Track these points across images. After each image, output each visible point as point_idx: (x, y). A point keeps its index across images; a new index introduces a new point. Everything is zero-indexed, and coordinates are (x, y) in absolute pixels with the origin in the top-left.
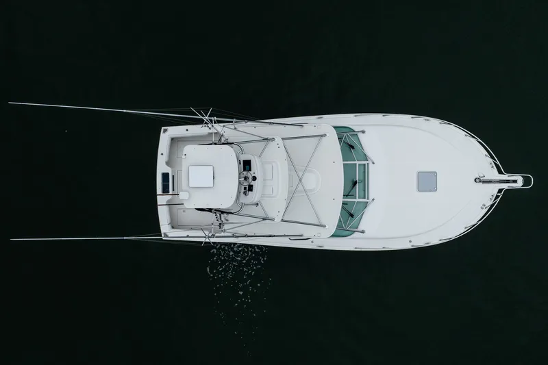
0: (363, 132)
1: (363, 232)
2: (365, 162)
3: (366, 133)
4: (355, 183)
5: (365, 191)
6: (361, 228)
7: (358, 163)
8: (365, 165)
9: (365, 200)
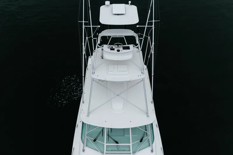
0: (152, 151)
1: (84, 151)
2: (131, 152)
3: (152, 154)
4: (117, 143)
5: (112, 151)
6: (87, 149)
7: (131, 144)
8: (130, 151)
9: (105, 152)
